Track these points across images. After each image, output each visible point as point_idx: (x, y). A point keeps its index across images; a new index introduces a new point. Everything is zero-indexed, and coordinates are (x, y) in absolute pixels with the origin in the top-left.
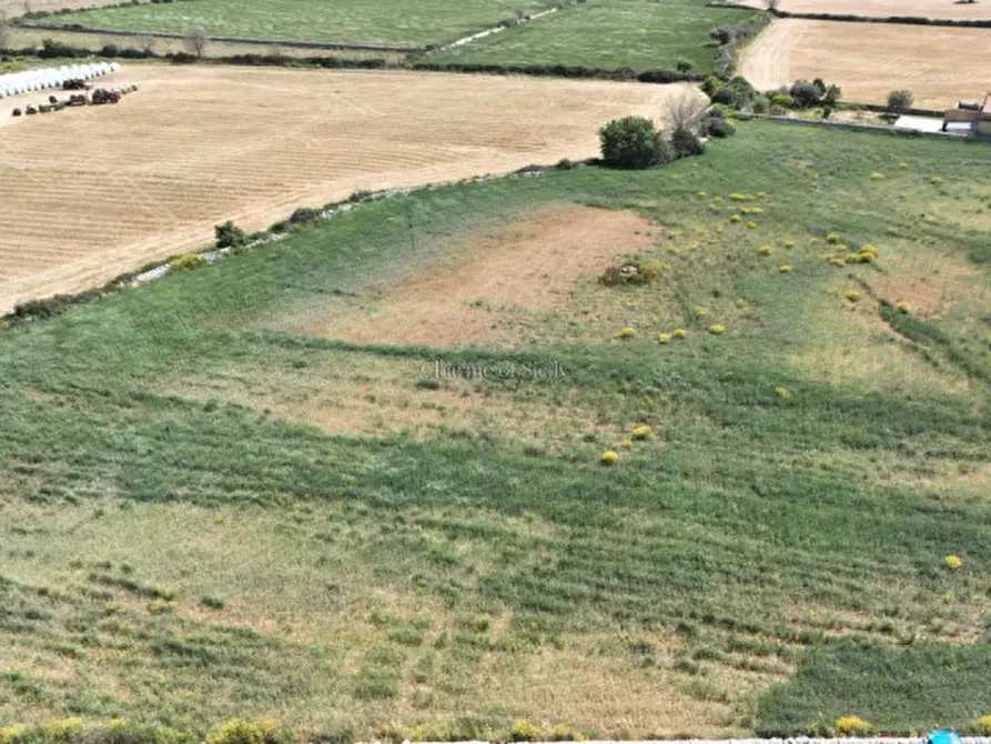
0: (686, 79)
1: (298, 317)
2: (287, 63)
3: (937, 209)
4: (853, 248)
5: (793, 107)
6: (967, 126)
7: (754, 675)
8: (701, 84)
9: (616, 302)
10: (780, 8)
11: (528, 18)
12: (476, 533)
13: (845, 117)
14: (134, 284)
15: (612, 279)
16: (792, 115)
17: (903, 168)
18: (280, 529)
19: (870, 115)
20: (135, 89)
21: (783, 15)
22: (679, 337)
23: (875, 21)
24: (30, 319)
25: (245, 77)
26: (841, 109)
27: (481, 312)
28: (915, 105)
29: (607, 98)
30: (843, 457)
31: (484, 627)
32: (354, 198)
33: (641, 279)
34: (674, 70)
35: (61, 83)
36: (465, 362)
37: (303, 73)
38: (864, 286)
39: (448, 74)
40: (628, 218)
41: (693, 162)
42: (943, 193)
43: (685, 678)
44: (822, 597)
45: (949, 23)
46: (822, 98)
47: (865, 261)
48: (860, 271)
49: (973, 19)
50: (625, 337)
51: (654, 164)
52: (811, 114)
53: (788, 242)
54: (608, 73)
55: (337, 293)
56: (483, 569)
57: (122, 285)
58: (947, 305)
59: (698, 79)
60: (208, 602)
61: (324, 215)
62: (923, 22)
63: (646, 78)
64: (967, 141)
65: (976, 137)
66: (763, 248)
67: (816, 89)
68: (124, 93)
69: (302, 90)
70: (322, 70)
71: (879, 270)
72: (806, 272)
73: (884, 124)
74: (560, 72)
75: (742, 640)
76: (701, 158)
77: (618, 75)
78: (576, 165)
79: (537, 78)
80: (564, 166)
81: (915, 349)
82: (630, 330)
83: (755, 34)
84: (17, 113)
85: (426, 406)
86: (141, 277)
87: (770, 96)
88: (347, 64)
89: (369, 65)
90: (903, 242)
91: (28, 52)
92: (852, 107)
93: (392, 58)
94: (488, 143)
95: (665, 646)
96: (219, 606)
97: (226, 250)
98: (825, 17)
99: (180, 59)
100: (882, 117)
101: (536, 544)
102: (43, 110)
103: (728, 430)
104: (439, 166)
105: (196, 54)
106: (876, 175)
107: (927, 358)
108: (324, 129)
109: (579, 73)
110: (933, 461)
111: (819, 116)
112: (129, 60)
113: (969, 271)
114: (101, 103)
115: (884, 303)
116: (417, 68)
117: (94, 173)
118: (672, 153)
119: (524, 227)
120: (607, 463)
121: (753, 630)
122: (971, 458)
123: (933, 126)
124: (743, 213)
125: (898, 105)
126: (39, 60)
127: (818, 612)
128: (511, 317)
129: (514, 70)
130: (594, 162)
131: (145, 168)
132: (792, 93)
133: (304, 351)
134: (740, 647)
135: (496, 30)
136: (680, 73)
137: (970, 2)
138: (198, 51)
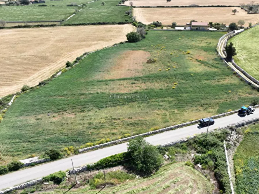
0: (128, 23)
1: (97, 77)
2: (31, 27)
3: (193, 43)
4: (185, 52)
5: (155, 27)
6: (189, 28)
9: (152, 66)
10: (134, 5)
11: (78, 11)
12: (162, 101)
13: (165, 28)
14: (57, 76)
15: (148, 62)
16: (155, 29)
17: (183, 37)
18: (130, 107)
22: (169, 69)
23: (154, 7)
24: (42, 85)
27: (130, 71)
28: (177, 25)
30: (207, 82)
31: (174, 112)
33: (154, 62)
34: (124, 21)
36: (136, 79)
38: (192, 57)
39: (73, 26)
41: (145, 40)
42: (193, 41)
43: (206, 111)
44: (216, 99)
46: (159, 25)
47: (189, 53)
48: (189, 55)
49: (173, 6)
50: (160, 71)
51: (138, 41)
52: (159, 28)
53: (174, 52)
54: (111, 23)
55: (100, 72)
56: (168, 105)
59: (130, 23)
60: (129, 118)
61: (82, 58)
63: (119, 23)
64: (190, 31)
65: (192, 30)
66: (171, 53)
67: (157, 23)
70: (41, 28)
72: (181, 57)
73: (173, 29)
74: (100, 24)
75: (209, 105)
77: (113, 23)
79: (95, 25)
80: (122, 43)
81: (206, 66)
82: (160, 70)
83: (132, 12)
85: (136, 87)
87: (150, 25)
88: (47, 26)
89: (52, 26)
94: (99, 40)
95: (200, 108)
96: (131, 118)
98: (143, 7)
100: (172, 28)
101: (172, 101)
104: (94, 46)
108: (57, 41)
109: (104, 24)
110: (219, 80)
111: (161, 28)
113: (205, 53)
115: (197, 60)
116: (65, 25)
117: (13, 57)
118: (140, 38)
120: (173, 89)
121: (210, 104)
122: (224, 79)
123: (182, 28)
124: (162, 48)
125: (174, 25)
127: (217, 101)
128: (137, 71)
129: (89, 24)
130: (127, 42)
131: (25, 54)
133: (105, 82)
134: (210, 106)
135: (74, 15)
136: (126, 22)
137: (169, 2)
138: (4, 25)
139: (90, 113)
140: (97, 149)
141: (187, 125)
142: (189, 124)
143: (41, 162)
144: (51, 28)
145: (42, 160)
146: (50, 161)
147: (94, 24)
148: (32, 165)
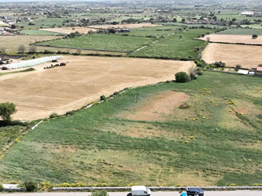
0: (190, 60)
1: (121, 115)
2: (100, 56)
3: (247, 92)
4: (230, 101)
5: (215, 67)
6: (253, 73)
7: (216, 178)
8: (194, 61)
9: (182, 112)
10: (210, 41)
11: (152, 43)
12: (164, 155)
13: (226, 70)
14: (87, 108)
15: (181, 107)
16: (215, 69)
17: (240, 83)
18: (129, 154)
19: (232, 69)
20: (68, 62)
21: (211, 42)
22: (197, 119)
23: (232, 44)
24: (69, 115)
25: (92, 59)
26: (226, 68)
27: (156, 114)
28: (243, 67)
29: (173, 65)
30: (230, 142)
31: (169, 170)
32: (125, 89)
33: (187, 107)
34: (187, 58)
35: (51, 61)
36: (156, 124)
37: (104, 58)
38: (232, 109)
39: (137, 58)
40: (182, 94)
41: (195, 81)
42: (248, 89)
43: (205, 178)
44: (226, 166)
45: (250, 45)
46: (221, 65)
47: (232, 104)
48: (231, 106)
49: (256, 44)
50: (186, 119)
51: (186, 81)
52: (219, 69)
53: (216, 100)
54: (173, 58)
55: (127, 110)
56: (167, 161)
57: (84, 108)
58: (249, 113)
59: (193, 60)
60: (119, 166)
61: (120, 93)
62: (244, 44)
63: (182, 60)
64: (254, 76)
65: (255, 75)
66: (211, 101)
67: (220, 63)
68: (66, 63)
69: (105, 62)
70: (108, 57)
71: (235, 106)
72: (220, 106)
73: (235, 72)
74: (162, 58)
75: (213, 172)
76: (196, 80)
77: (175, 59)
78: (170, 82)
80: (168, 82)
81: (243, 122)
82: (187, 118)
83: (205, 48)
84: (45, 68)
85: (150, 132)
86: (88, 107)
87: (210, 65)
88: (114, 56)
89: (119, 56)
90: (240, 99)
91: (41, 53)
92: (228, 67)
93: (123, 54)
94: (149, 76)
95: (201, 173)
96: (122, 167)
97: (103, 101)
98: (221, 43)
99: (75, 54)
100: (235, 70)
101: (175, 157)
102: (50, 67)
103: (208, 137)
104: (141, 82)
105: (79, 53)
106: (234, 84)
107: (245, 124)
108: (113, 72)
109: (166, 59)
110: (246, 143)
111: (221, 70)
112: (64, 55)
113: (254, 106)
114: (62, 66)
115: (236, 113)
116: (130, 57)
117: (67, 83)
118: (190, 79)
119: (161, 96)
120: (186, 143)
121: (215, 171)
122: (253, 142)
123: (246, 72)
124: (207, 93)
125: (238, 68)
126: (44, 54)
127: (226, 168)
128: (163, 116)
129: (151, 58)
130: (174, 81)
131: (78, 82)
132: (215, 64)
133: (123, 122)
134: (214, 174)
135: (145, 47)
136: (189, 58)
137: (255, 38)
138: (80, 52)
139: (90, 152)
140: (70, 191)
141: (172, 190)
142: (174, 189)
143: (17, 191)
144: (116, 59)
145: (19, 189)
146: (26, 191)
147: (157, 58)
148: (10, 191)
